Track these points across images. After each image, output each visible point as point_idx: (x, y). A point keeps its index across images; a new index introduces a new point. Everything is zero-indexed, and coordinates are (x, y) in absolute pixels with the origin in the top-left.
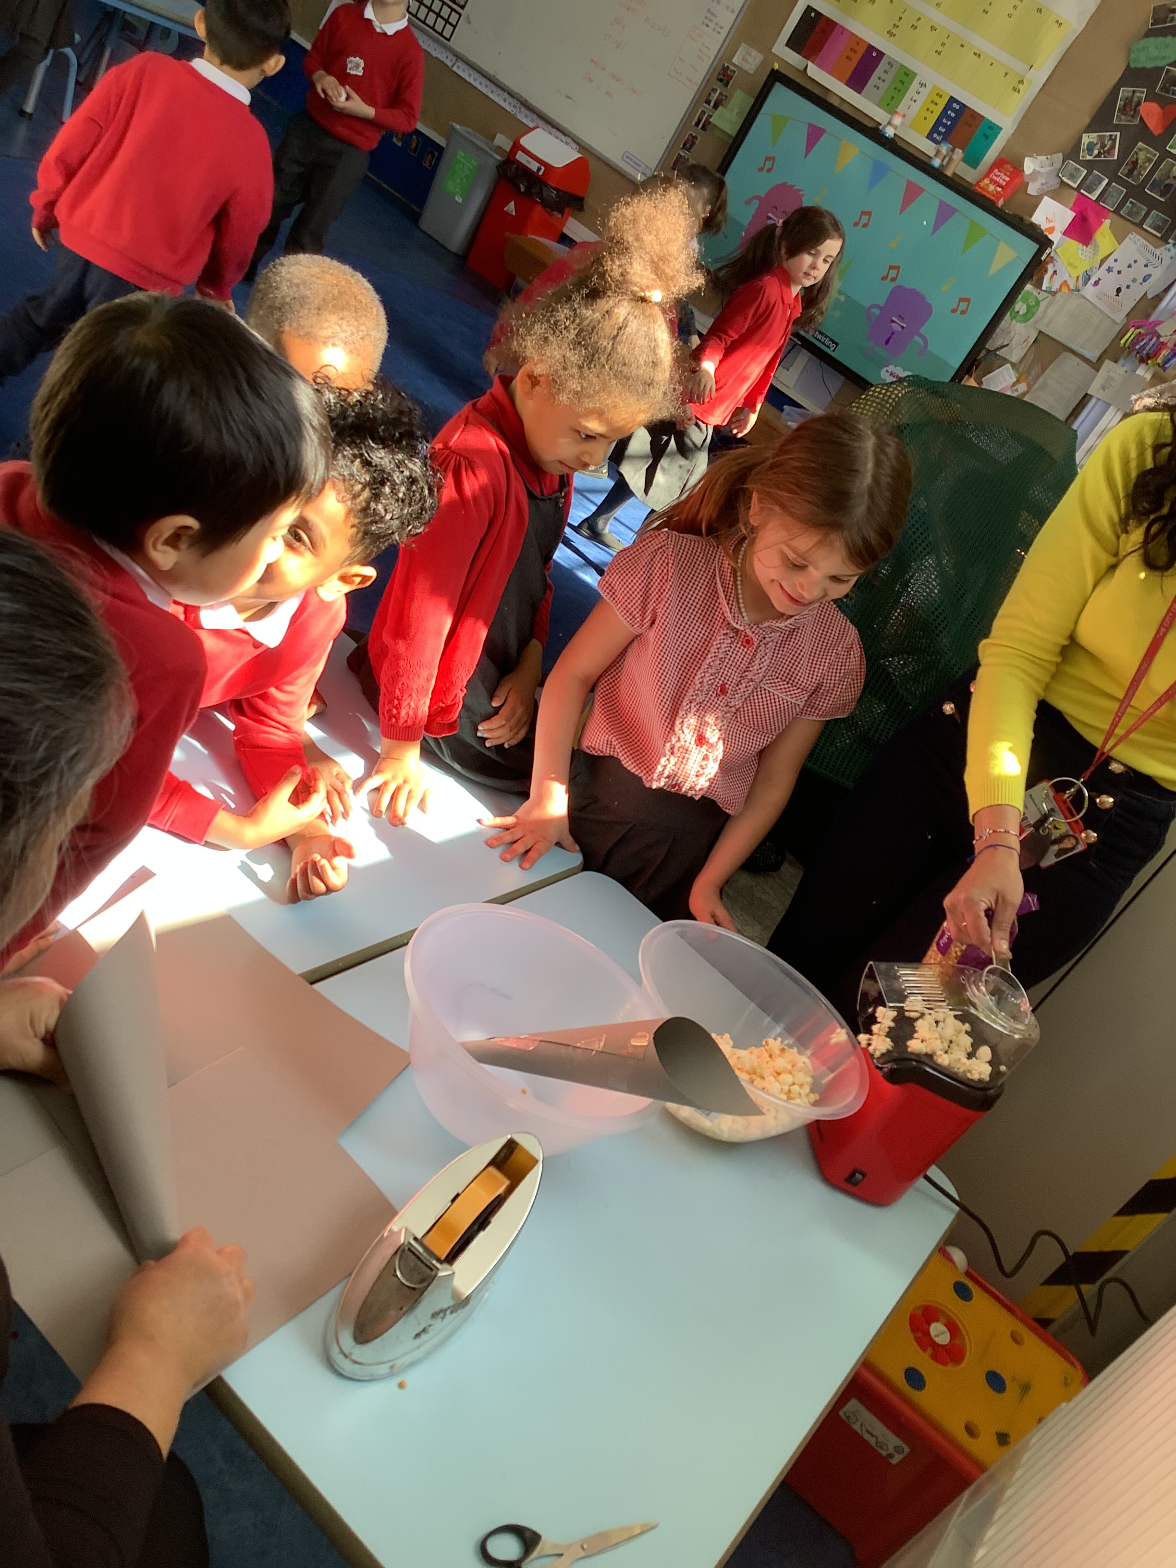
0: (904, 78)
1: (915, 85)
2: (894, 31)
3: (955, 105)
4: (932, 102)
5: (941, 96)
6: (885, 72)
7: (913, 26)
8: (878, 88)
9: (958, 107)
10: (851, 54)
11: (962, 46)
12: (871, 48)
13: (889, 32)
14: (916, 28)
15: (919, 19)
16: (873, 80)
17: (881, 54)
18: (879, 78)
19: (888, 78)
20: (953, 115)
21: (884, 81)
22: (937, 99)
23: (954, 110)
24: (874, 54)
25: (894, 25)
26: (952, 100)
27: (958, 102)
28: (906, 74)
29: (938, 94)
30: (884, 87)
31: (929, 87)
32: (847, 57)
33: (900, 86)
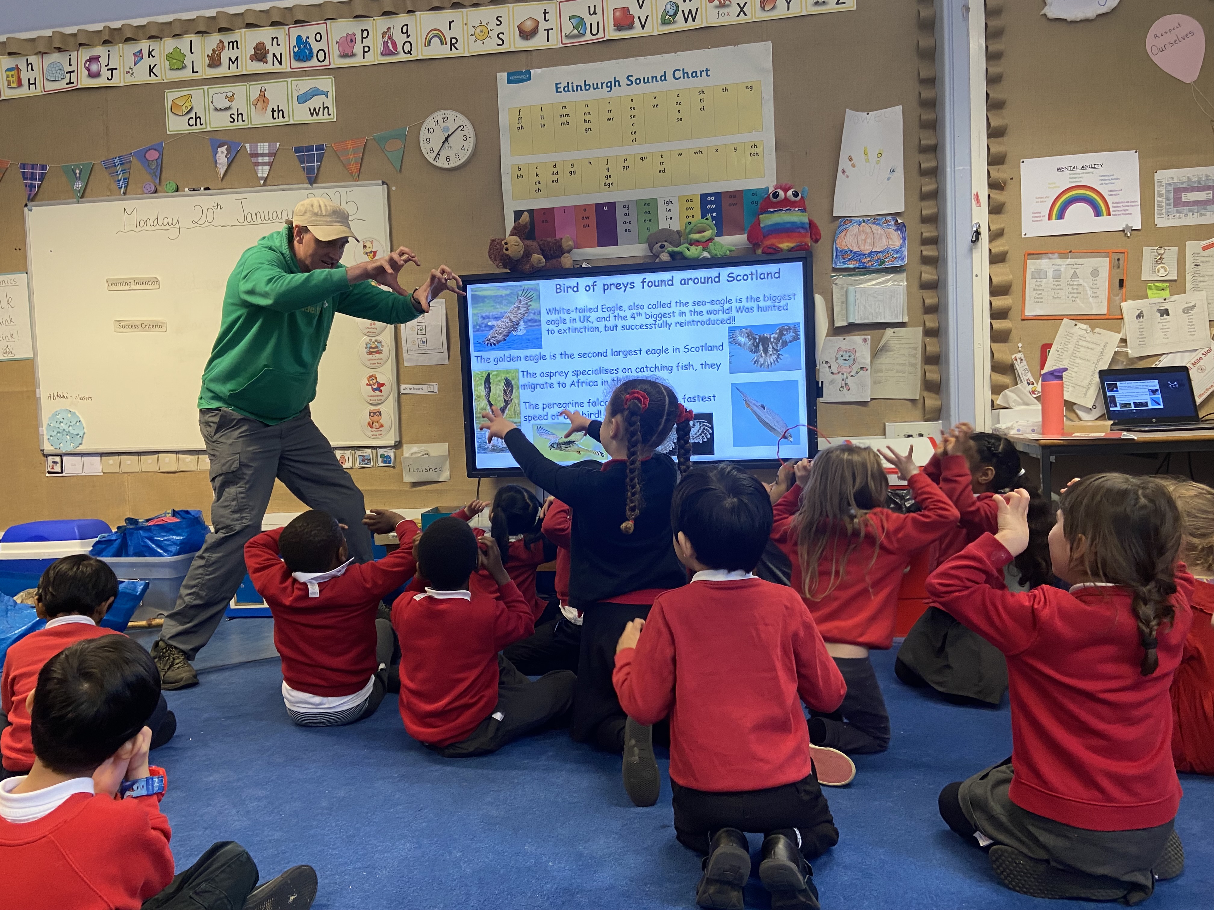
0: (647, 209)
1: (662, 208)
2: (609, 181)
3: (709, 199)
4: (687, 209)
5: (691, 200)
6: (626, 215)
7: (624, 167)
8: (629, 230)
9: (713, 198)
10: (586, 222)
11: (680, 155)
12: (599, 207)
13: (605, 185)
14: (628, 167)
15: (625, 160)
16: (620, 228)
17: (612, 205)
18: (625, 223)
19: (633, 217)
20: (713, 206)
21: (630, 222)
22: (690, 205)
23: (711, 202)
24: (606, 209)
25: (607, 177)
26: (703, 197)
27: (711, 195)
28: (647, 204)
29: (687, 201)
30: (633, 226)
31: (675, 200)
32: (584, 226)
33: (648, 217)
